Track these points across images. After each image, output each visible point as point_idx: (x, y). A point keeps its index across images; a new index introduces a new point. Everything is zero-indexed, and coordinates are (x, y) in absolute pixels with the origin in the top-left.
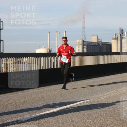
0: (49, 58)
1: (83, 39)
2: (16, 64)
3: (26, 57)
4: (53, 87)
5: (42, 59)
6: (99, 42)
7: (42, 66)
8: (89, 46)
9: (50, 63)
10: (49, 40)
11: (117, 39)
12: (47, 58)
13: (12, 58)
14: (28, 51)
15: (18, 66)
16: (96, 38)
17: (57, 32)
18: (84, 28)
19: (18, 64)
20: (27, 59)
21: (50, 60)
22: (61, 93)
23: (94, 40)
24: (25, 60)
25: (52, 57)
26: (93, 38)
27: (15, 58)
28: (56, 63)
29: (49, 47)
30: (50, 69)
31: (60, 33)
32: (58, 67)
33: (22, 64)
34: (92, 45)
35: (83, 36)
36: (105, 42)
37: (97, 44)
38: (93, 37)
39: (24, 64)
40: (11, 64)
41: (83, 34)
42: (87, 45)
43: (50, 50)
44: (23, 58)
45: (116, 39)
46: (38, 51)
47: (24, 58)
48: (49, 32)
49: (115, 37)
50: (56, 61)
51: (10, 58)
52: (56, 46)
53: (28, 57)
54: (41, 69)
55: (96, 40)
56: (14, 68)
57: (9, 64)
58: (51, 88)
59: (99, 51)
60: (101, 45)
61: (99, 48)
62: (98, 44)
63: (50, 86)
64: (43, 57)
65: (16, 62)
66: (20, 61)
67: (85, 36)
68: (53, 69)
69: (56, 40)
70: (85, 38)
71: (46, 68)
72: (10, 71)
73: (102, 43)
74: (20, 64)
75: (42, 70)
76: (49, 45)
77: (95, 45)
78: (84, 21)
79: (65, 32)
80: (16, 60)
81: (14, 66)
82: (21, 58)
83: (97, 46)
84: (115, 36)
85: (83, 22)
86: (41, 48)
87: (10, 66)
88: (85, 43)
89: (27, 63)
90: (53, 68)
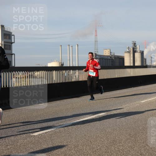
0: (61, 72)
1: (96, 53)
2: (28, 78)
3: (38, 71)
4: (65, 100)
5: (54, 72)
6: (112, 55)
7: (54, 80)
8: (101, 59)
9: (62, 77)
10: (60, 54)
11: (130, 53)
12: (59, 72)
13: (23, 72)
14: (39, 65)
15: (30, 81)
16: (109, 52)
17: (69, 45)
18: (96, 41)
19: (30, 78)
20: (38, 73)
21: (62, 74)
22: (73, 107)
23: (106, 53)
24: (37, 73)
25: (64, 71)
26: (105, 52)
27: (27, 72)
28: (68, 77)
29: (61, 60)
30: (63, 83)
31: (72, 47)
32: (71, 81)
33: (34, 78)
34: (105, 59)
35: (95, 49)
36: (118, 56)
37: (109, 58)
38: (105, 50)
39: (36, 78)
40: (23, 78)
41: (95, 47)
42: (100, 59)
43: (62, 63)
44: (34, 72)
45: (128, 53)
46: (50, 65)
47: (36, 72)
48: (61, 46)
49: (128, 51)
50: (68, 75)
51: (21, 72)
52: (68, 59)
53: (40, 71)
54: (54, 82)
55: (109, 54)
56: (25, 82)
57: (21, 78)
58: (63, 102)
59: (112, 64)
60: (113, 58)
61: (112, 62)
62: (111, 57)
63: (62, 100)
64: (55, 71)
65: (28, 76)
66: (32, 75)
67: (97, 49)
68: (66, 83)
69: (68, 53)
70: (97, 52)
71: (59, 82)
72: (22, 85)
73: (114, 57)
74: (32, 78)
75: (54, 84)
76: (61, 59)
77: (107, 59)
78: (97, 34)
79: (77, 46)
80: (27, 74)
81: (25, 80)
82: (33, 71)
83: (109, 59)
84: (128, 49)
85: (95, 36)
86: (53, 62)
87: (22, 80)
88: (97, 56)
89: (39, 77)
90: (65, 81)
